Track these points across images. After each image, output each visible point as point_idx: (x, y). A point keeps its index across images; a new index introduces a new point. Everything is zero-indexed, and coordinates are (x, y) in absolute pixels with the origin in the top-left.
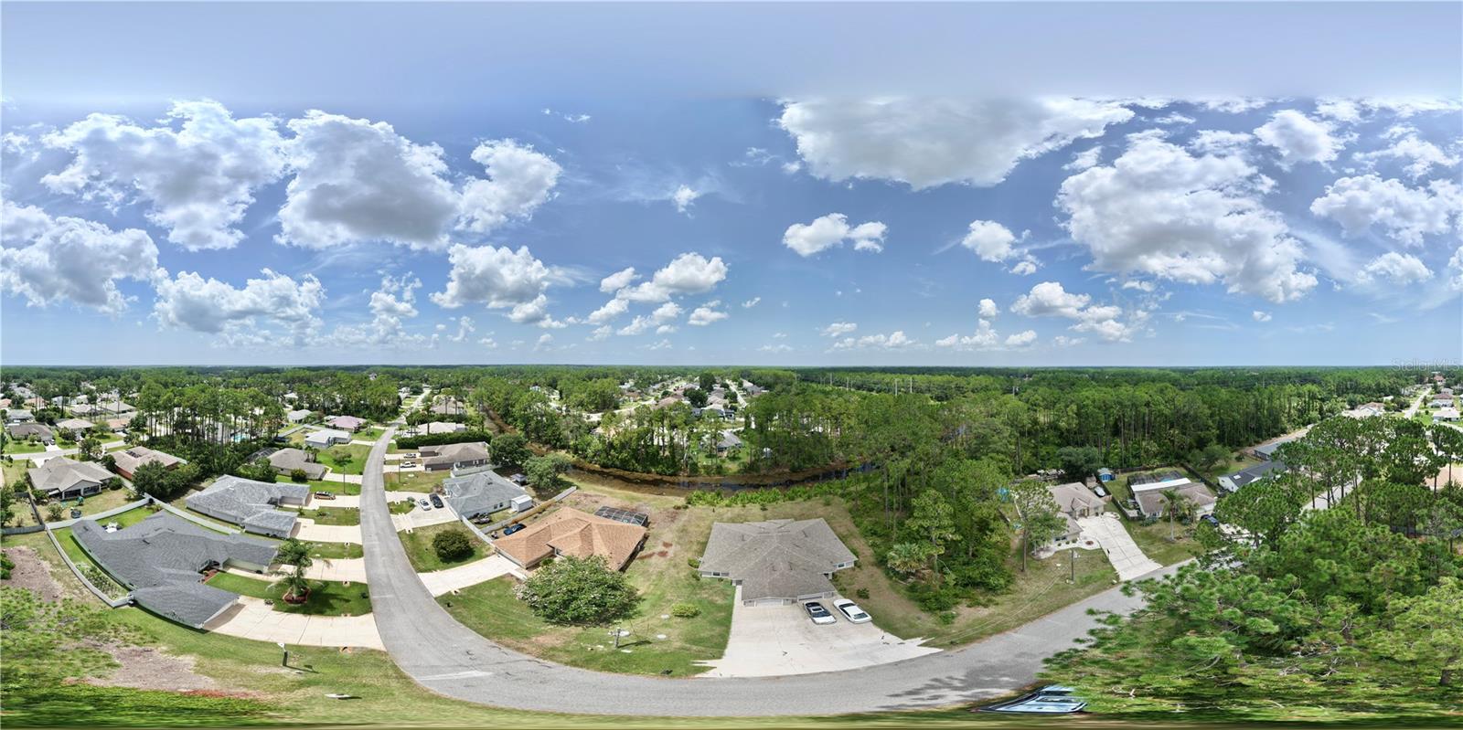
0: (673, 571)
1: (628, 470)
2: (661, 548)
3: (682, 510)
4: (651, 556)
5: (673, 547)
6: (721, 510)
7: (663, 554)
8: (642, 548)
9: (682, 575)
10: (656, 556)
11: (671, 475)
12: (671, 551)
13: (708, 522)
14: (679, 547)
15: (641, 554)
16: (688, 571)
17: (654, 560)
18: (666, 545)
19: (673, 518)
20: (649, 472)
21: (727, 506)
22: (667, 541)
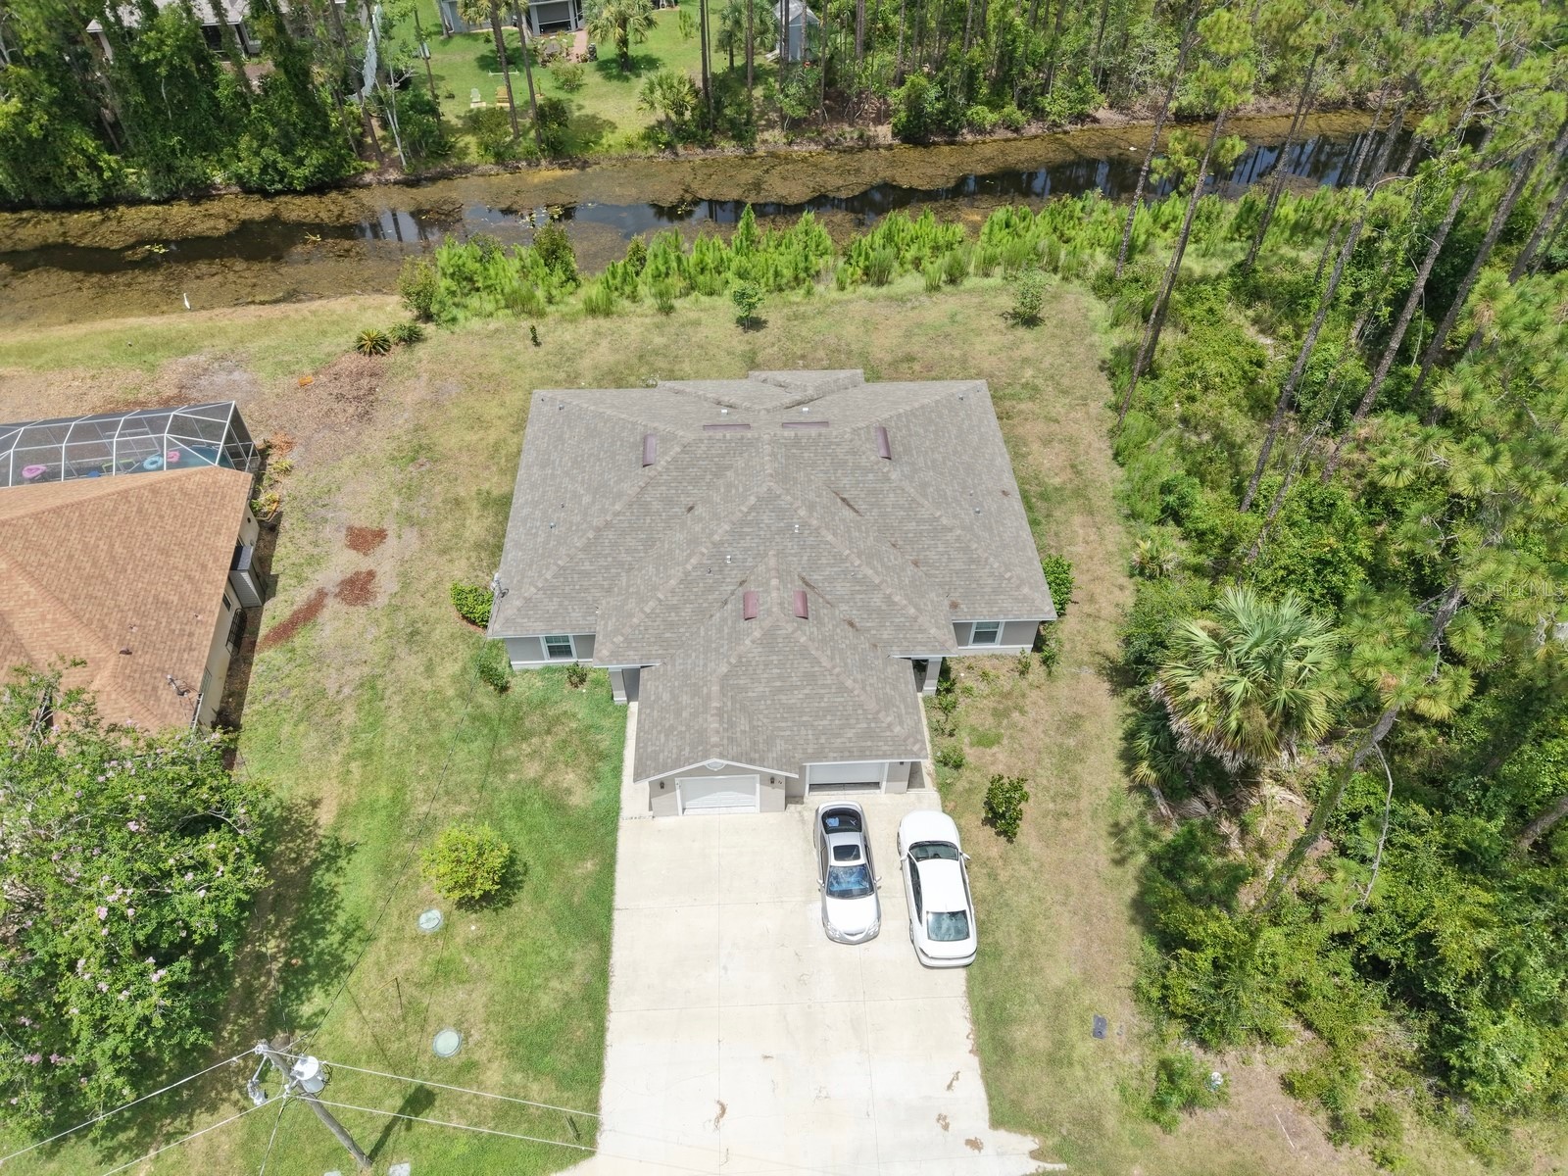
0: (410, 664)
1: (78, 204)
2: (344, 562)
3: (398, 355)
4: (309, 613)
5: (391, 541)
6: (568, 334)
7: (357, 588)
8: (266, 586)
9: (449, 669)
10: (332, 605)
11: (317, 188)
12: (384, 563)
13: (514, 399)
14: (411, 536)
15: (274, 612)
16: (464, 653)
17: (335, 624)
18: (363, 539)
19: (366, 405)
20: (201, 192)
21: (593, 310)
22: (364, 520)
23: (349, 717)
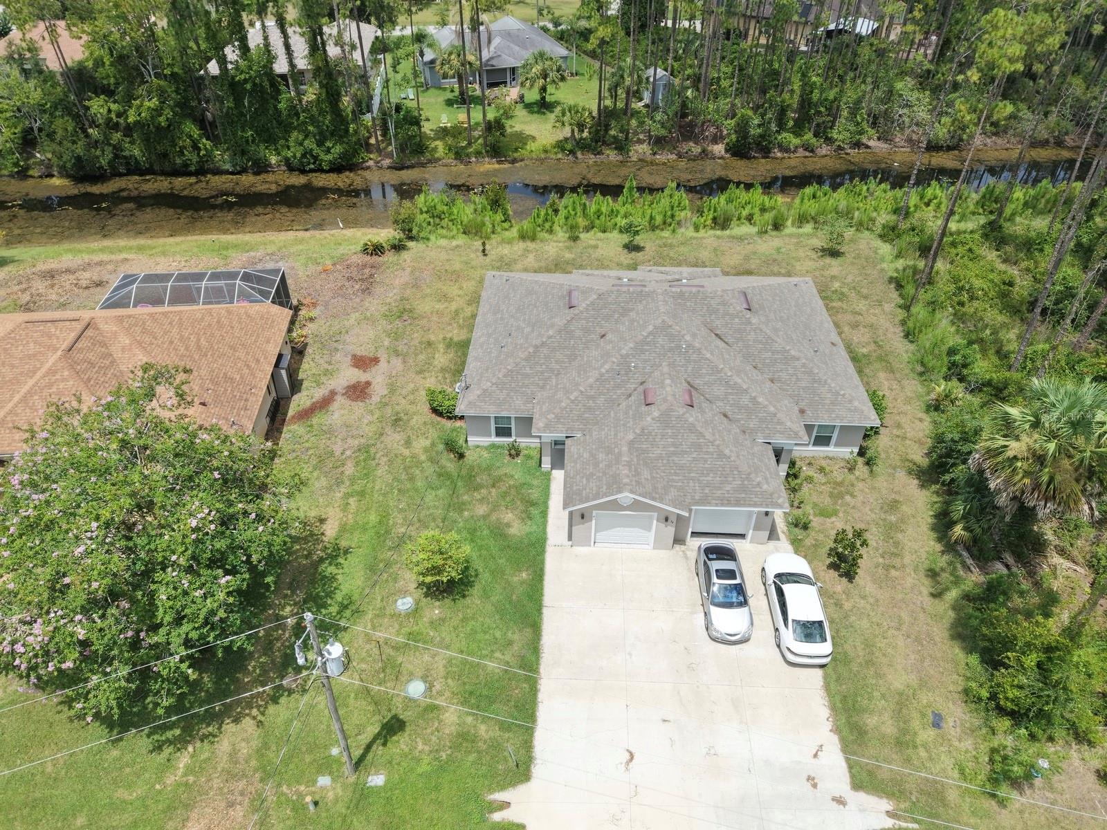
0: (394, 439)
1: (183, 171)
2: (350, 375)
3: (389, 257)
4: (324, 404)
5: (383, 364)
6: (506, 250)
7: (358, 392)
8: (296, 386)
9: (420, 444)
10: (340, 400)
11: (337, 169)
12: (378, 378)
13: (469, 286)
14: (397, 363)
15: (299, 402)
16: (433, 434)
17: (340, 412)
18: (361, 362)
19: (367, 285)
20: (261, 168)
21: (523, 237)
22: (365, 351)
23: (349, 469)
